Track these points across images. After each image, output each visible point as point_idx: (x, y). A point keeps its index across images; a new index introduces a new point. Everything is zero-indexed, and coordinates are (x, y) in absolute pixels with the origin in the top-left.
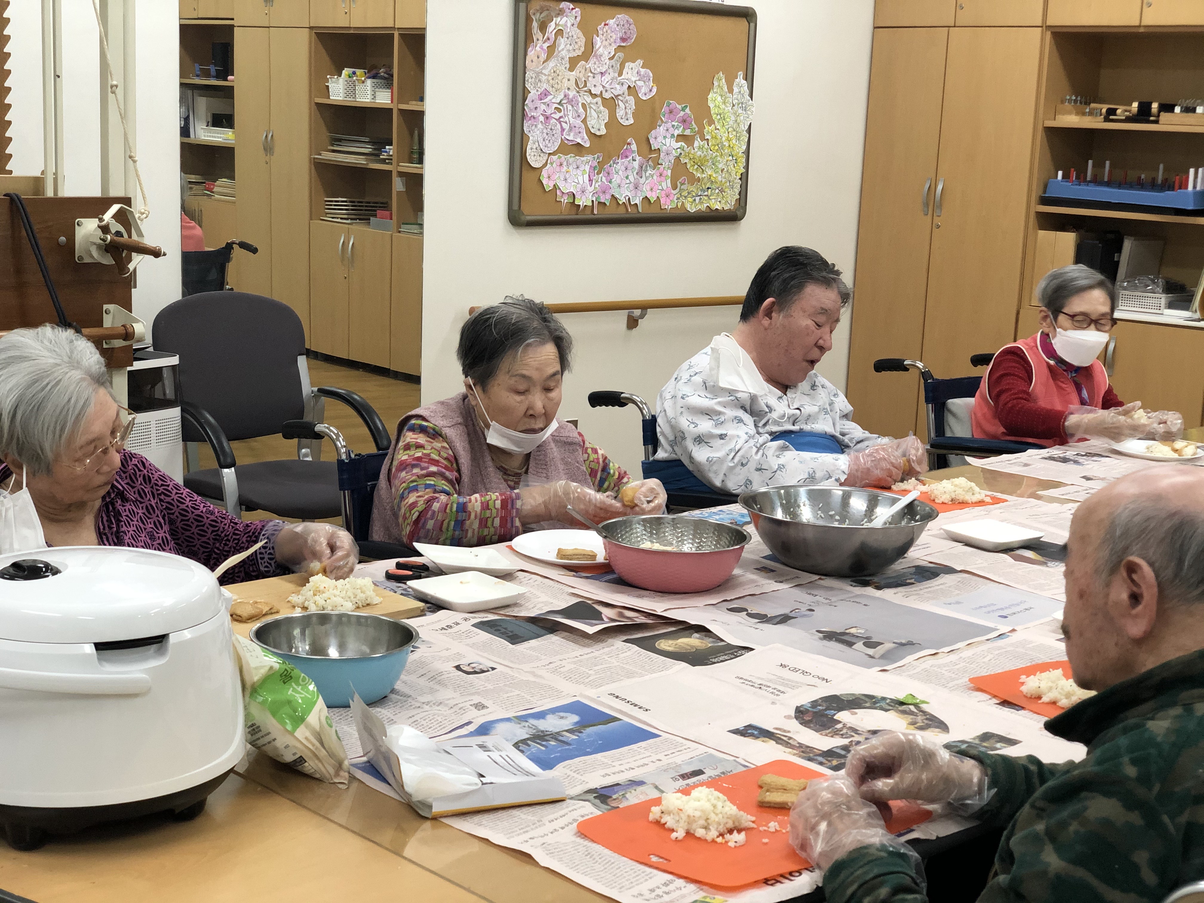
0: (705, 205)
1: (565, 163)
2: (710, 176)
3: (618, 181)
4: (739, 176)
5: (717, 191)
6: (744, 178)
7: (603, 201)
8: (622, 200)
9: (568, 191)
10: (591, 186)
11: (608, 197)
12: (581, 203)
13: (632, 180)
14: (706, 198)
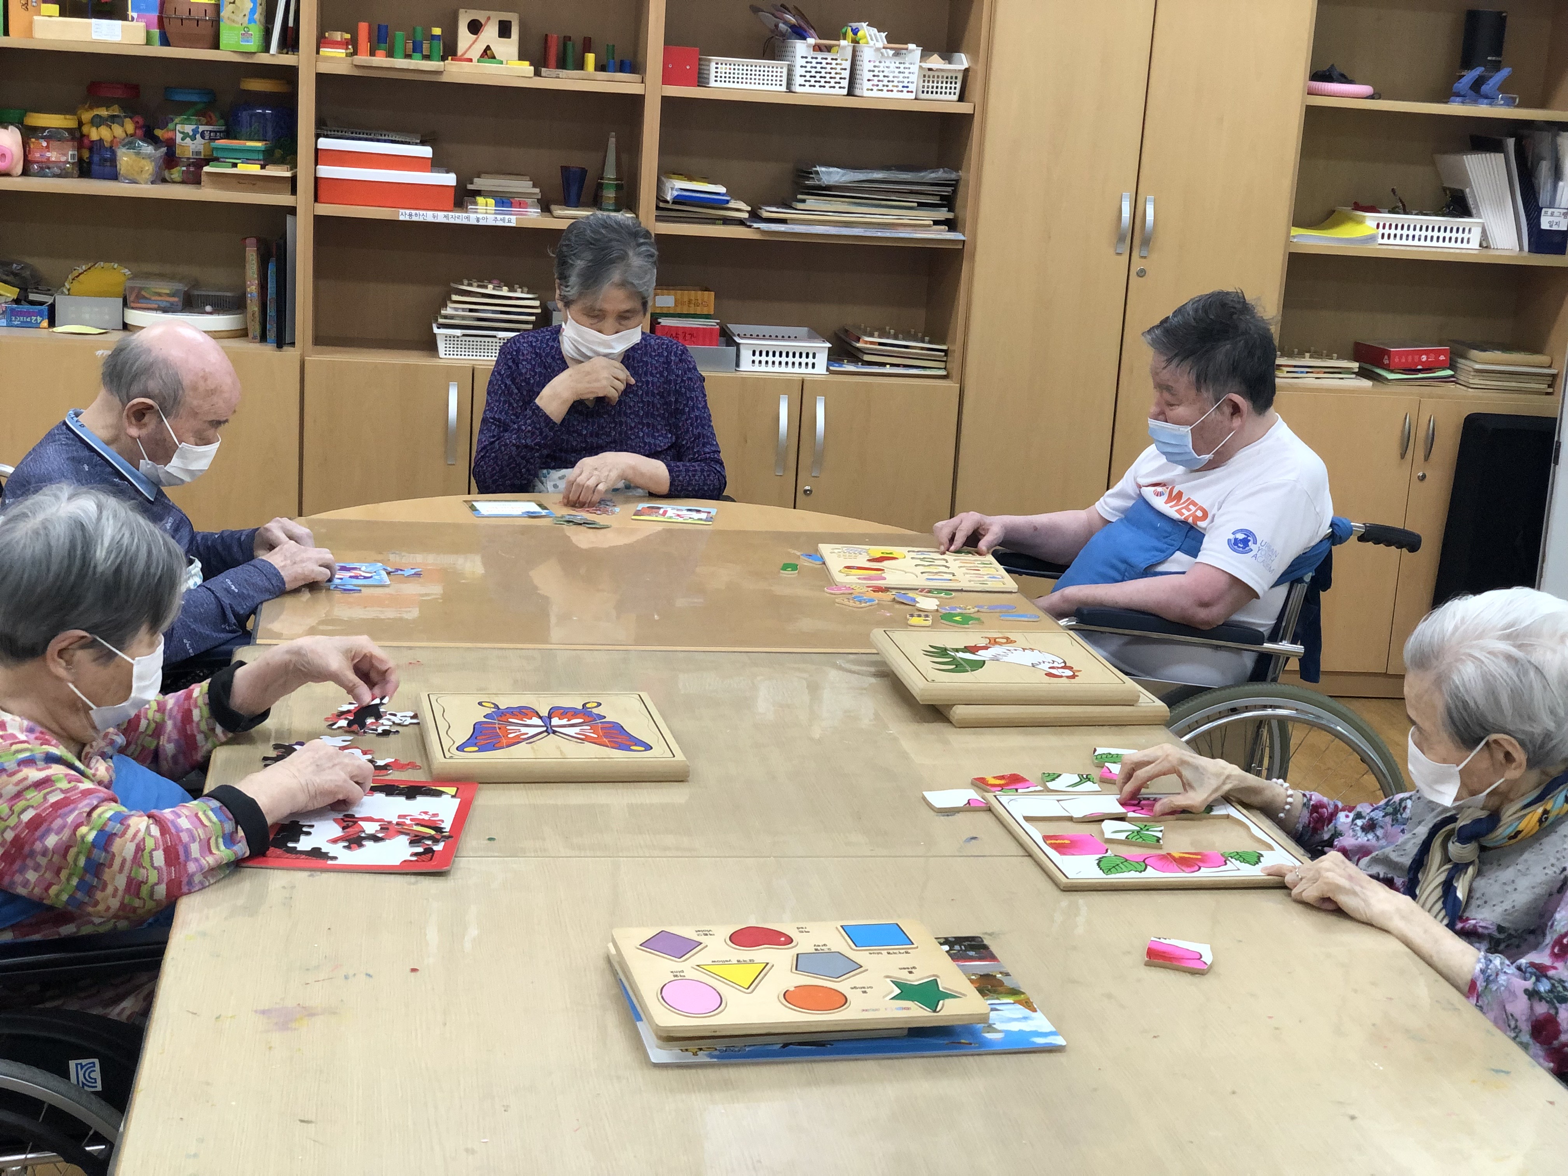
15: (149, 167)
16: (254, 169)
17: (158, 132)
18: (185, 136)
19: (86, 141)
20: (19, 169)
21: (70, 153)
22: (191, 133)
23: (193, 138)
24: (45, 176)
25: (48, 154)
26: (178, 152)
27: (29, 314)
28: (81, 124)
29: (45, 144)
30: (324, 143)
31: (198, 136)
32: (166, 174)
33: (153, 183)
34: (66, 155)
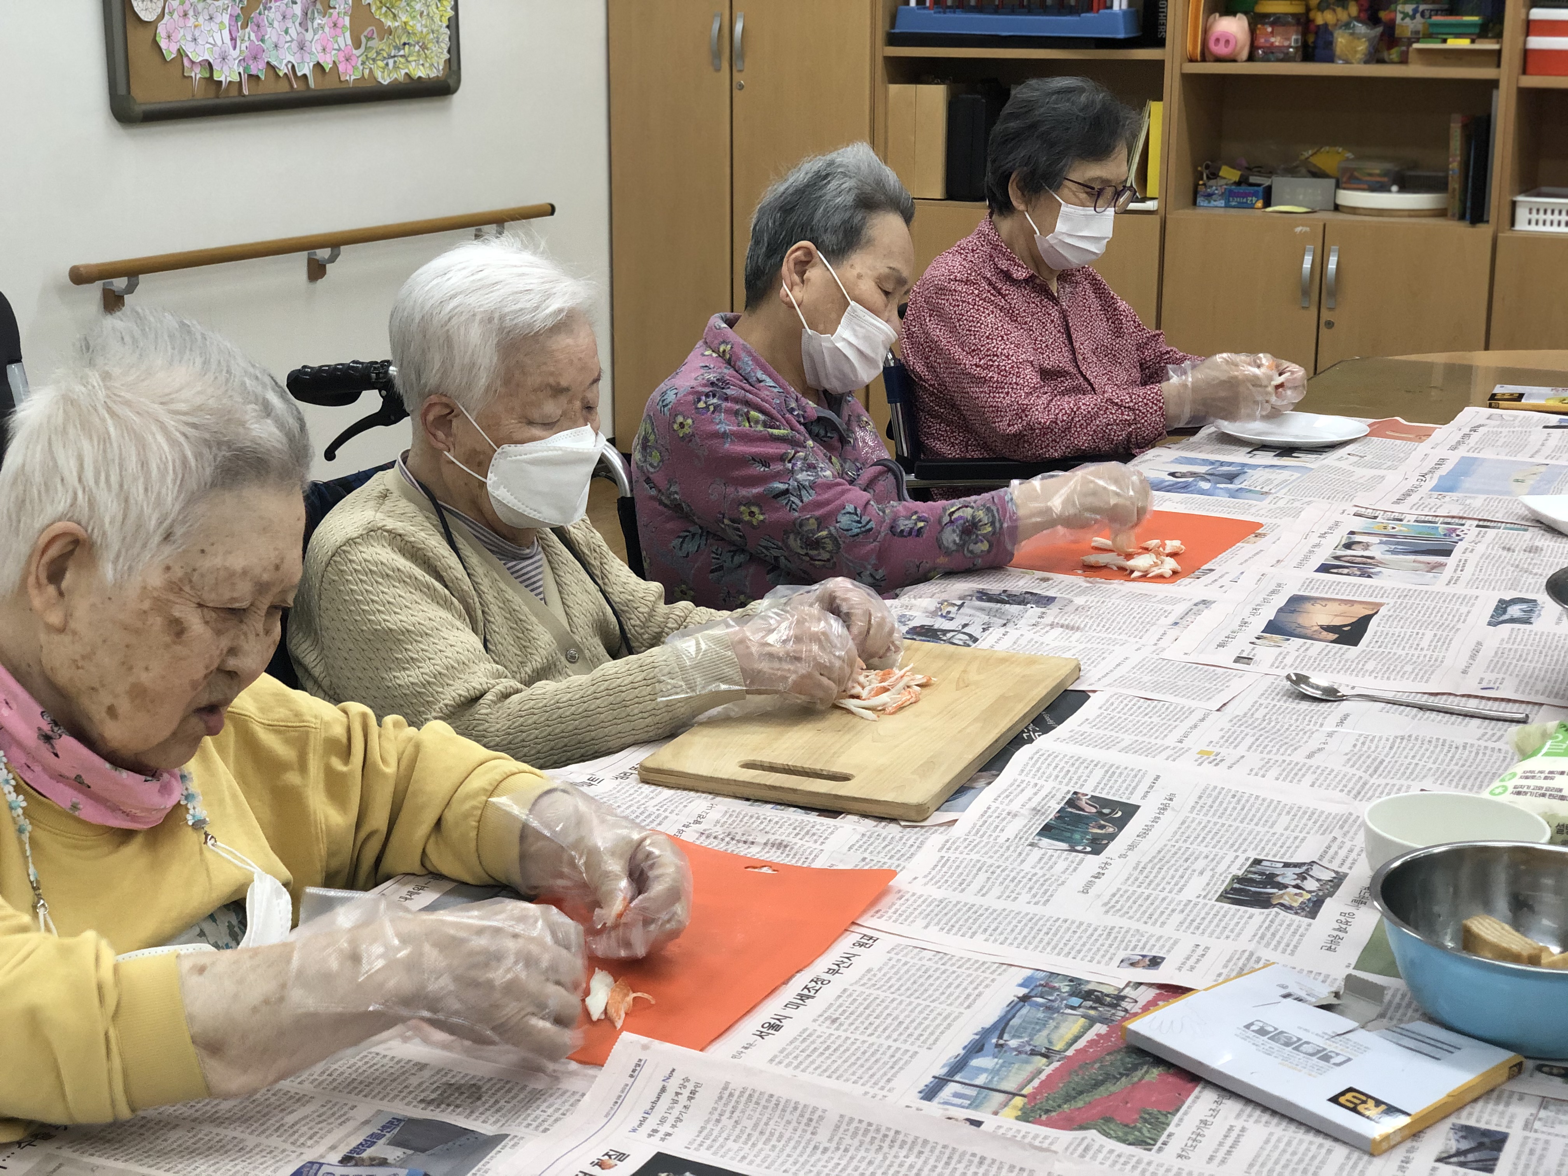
0: (403, 72)
1: (191, 13)
2: (405, 23)
3: (274, 39)
4: (445, 23)
5: (417, 48)
6: (454, 24)
7: (254, 72)
8: (283, 70)
9: (201, 59)
10: (235, 48)
11: (262, 65)
12: (223, 79)
13: (294, 36)
14: (402, 60)
15: (1362, 47)
16: (1464, 43)
17: (1383, 15)
18: (1405, 15)
19: (1312, 27)
20: (1245, 54)
21: (1294, 37)
22: (1411, 13)
23: (1413, 17)
24: (1268, 60)
25: (1273, 40)
26: (1398, 32)
27: (1246, 195)
28: (1308, 9)
29: (1269, 29)
30: (1538, 14)
31: (1418, 15)
32: (1385, 55)
33: (1366, 62)
34: (1290, 40)
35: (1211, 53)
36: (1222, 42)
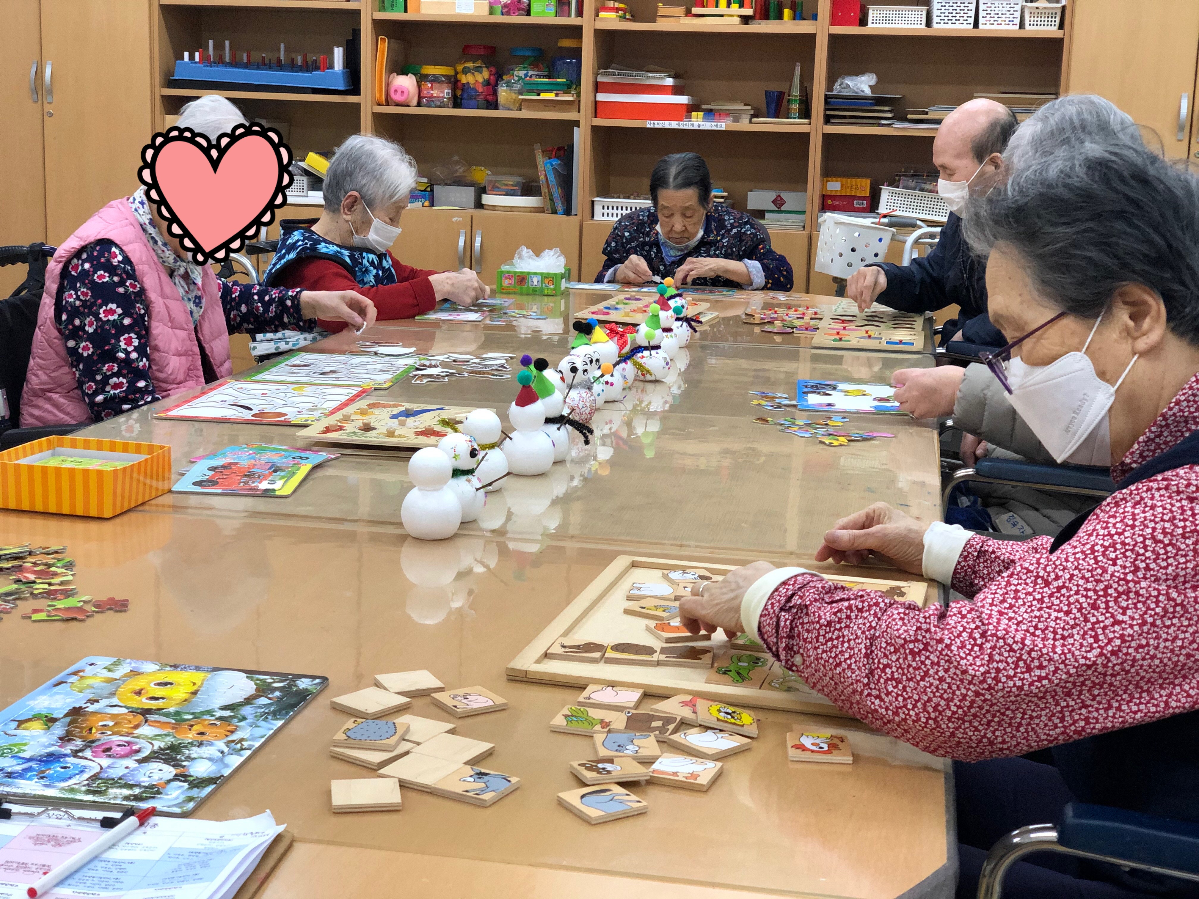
16: (551, 96)
18: (520, 78)
19: (459, 85)
20: (415, 102)
21: (447, 91)
22: (523, 76)
24: (431, 106)
25: (432, 92)
27: (417, 197)
28: (457, 73)
29: (430, 85)
30: (603, 78)
31: (528, 78)
34: (444, 92)
35: (392, 99)
36: (399, 92)
